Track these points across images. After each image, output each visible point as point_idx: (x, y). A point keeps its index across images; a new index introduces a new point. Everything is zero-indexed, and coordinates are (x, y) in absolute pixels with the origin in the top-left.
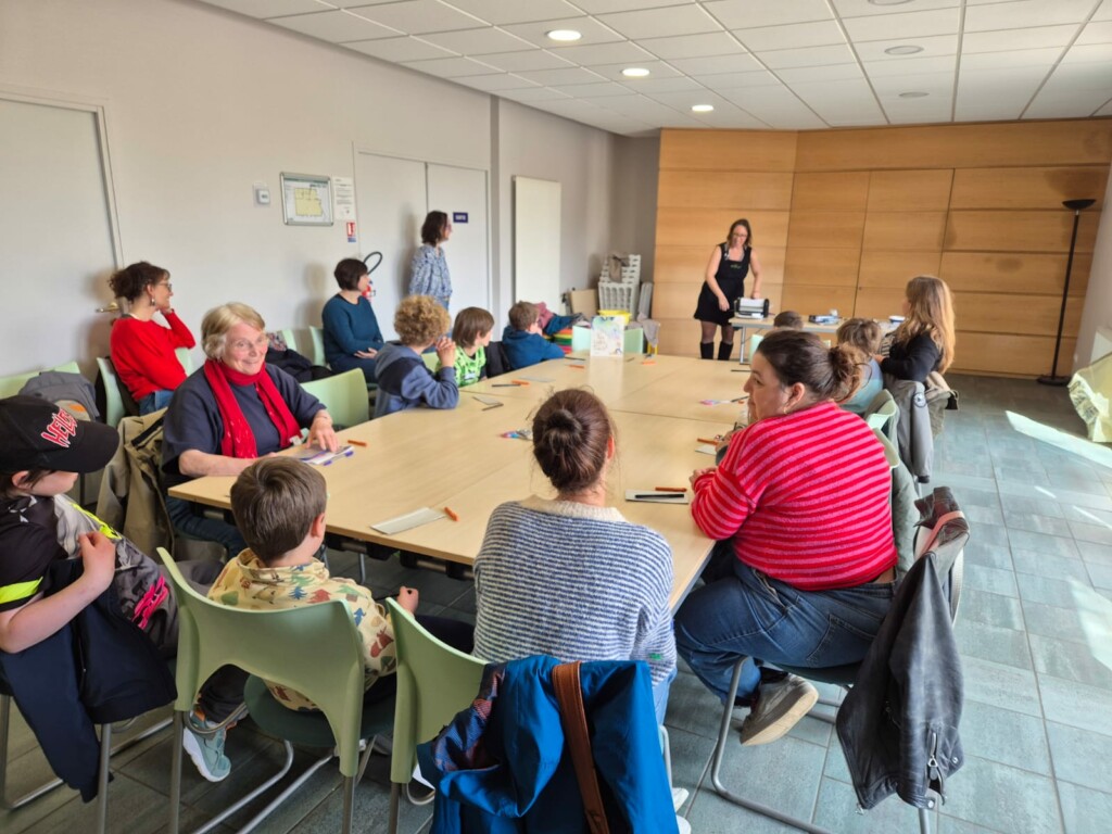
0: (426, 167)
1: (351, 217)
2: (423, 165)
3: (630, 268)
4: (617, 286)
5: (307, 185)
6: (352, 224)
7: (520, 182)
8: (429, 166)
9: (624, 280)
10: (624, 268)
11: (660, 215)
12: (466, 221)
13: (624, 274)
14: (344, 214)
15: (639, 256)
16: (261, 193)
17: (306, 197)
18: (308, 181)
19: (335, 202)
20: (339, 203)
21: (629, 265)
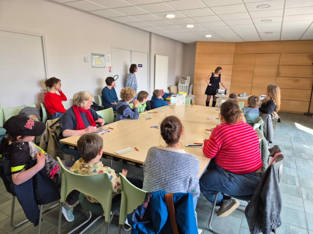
0: (131, 52)
1: (110, 65)
4: (183, 85)
5: (98, 56)
6: (110, 67)
7: (157, 56)
10: (185, 80)
11: (196, 65)
12: (142, 67)
13: (185, 82)
14: (108, 65)
15: (190, 77)
16: (86, 59)
17: (98, 60)
18: (99, 55)
19: (106, 61)
20: (107, 61)
21: (187, 79)
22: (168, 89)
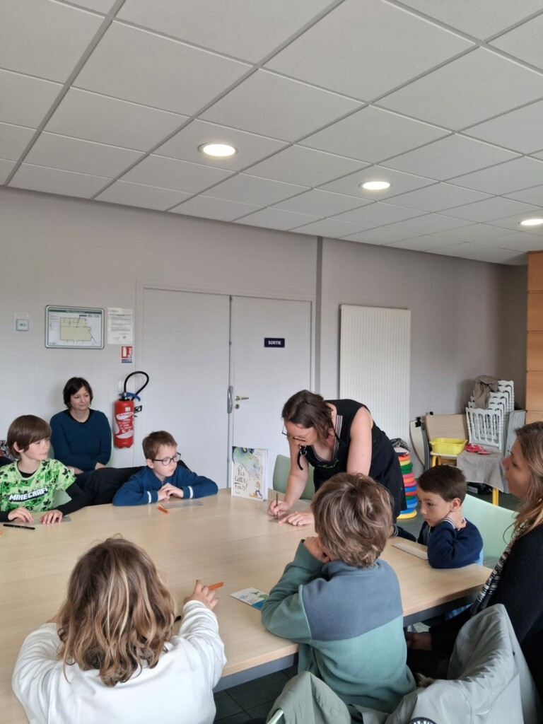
0: (231, 299)
1: (129, 341)
2: (228, 298)
3: (499, 395)
4: (484, 412)
5: (77, 315)
6: (128, 348)
8: (234, 298)
9: (490, 406)
10: (492, 394)
11: (531, 339)
12: (282, 345)
13: (491, 400)
14: (121, 336)
15: (511, 383)
16: (20, 322)
17: (72, 325)
18: (78, 312)
19: (109, 329)
20: (114, 330)
21: (498, 391)
22: (418, 424)
